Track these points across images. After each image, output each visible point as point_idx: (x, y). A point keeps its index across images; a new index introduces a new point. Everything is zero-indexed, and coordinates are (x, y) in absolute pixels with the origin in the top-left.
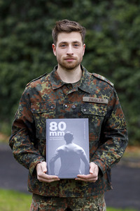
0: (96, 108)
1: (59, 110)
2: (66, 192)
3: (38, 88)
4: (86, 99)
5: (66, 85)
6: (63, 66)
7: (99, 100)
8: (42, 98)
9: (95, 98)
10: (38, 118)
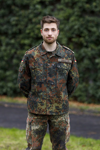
0: (65, 65)
1: (45, 67)
2: (50, 112)
3: (32, 54)
4: (60, 60)
5: (49, 52)
6: (46, 42)
7: (67, 61)
8: (35, 60)
9: (64, 59)
10: (33, 71)
